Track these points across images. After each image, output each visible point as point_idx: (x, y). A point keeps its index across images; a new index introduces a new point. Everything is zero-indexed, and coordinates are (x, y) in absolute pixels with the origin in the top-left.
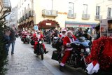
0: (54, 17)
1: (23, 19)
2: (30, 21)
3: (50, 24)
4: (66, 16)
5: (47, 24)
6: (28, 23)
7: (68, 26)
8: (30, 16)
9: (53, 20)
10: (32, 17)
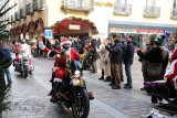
0: (87, 12)
1: (20, 16)
2: (35, 20)
3: (77, 27)
4: (112, 10)
5: (72, 27)
6: (32, 23)
7: (113, 31)
8: (36, 10)
9: (84, 17)
10: (40, 11)
